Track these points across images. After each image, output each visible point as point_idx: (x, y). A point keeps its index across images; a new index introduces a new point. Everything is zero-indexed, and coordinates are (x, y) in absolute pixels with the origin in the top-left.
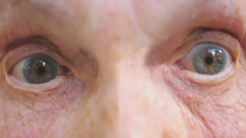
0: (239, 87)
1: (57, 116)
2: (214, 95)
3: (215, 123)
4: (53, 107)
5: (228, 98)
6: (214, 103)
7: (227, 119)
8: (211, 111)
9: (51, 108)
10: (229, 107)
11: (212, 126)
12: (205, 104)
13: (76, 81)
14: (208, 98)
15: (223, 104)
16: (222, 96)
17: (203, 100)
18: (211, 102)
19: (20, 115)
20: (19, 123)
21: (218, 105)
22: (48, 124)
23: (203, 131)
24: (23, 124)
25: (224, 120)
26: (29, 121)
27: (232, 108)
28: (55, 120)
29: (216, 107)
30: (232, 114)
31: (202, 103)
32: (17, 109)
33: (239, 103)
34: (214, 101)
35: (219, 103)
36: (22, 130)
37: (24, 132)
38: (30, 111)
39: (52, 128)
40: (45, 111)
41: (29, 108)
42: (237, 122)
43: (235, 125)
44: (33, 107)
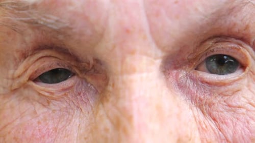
0: (249, 89)
1: (73, 116)
2: (225, 96)
3: (226, 123)
4: (69, 107)
5: (239, 99)
6: (225, 104)
7: (238, 119)
8: (222, 112)
9: (67, 108)
10: (239, 107)
11: (224, 127)
12: (216, 105)
13: (89, 85)
14: (219, 98)
15: (234, 104)
16: (233, 96)
17: (214, 101)
18: (223, 102)
19: (36, 113)
20: (35, 121)
21: (229, 106)
22: (64, 123)
23: (215, 133)
24: (39, 123)
25: (235, 120)
26: (45, 120)
27: (243, 108)
28: (71, 120)
29: (227, 108)
30: (243, 114)
31: (214, 104)
32: (33, 108)
33: (251, 104)
34: (225, 101)
35: (230, 103)
36: (37, 128)
37: (39, 130)
38: (45, 110)
39: (67, 128)
40: (60, 110)
41: (44, 106)
42: (248, 122)
43: (247, 124)
44: (49, 105)
